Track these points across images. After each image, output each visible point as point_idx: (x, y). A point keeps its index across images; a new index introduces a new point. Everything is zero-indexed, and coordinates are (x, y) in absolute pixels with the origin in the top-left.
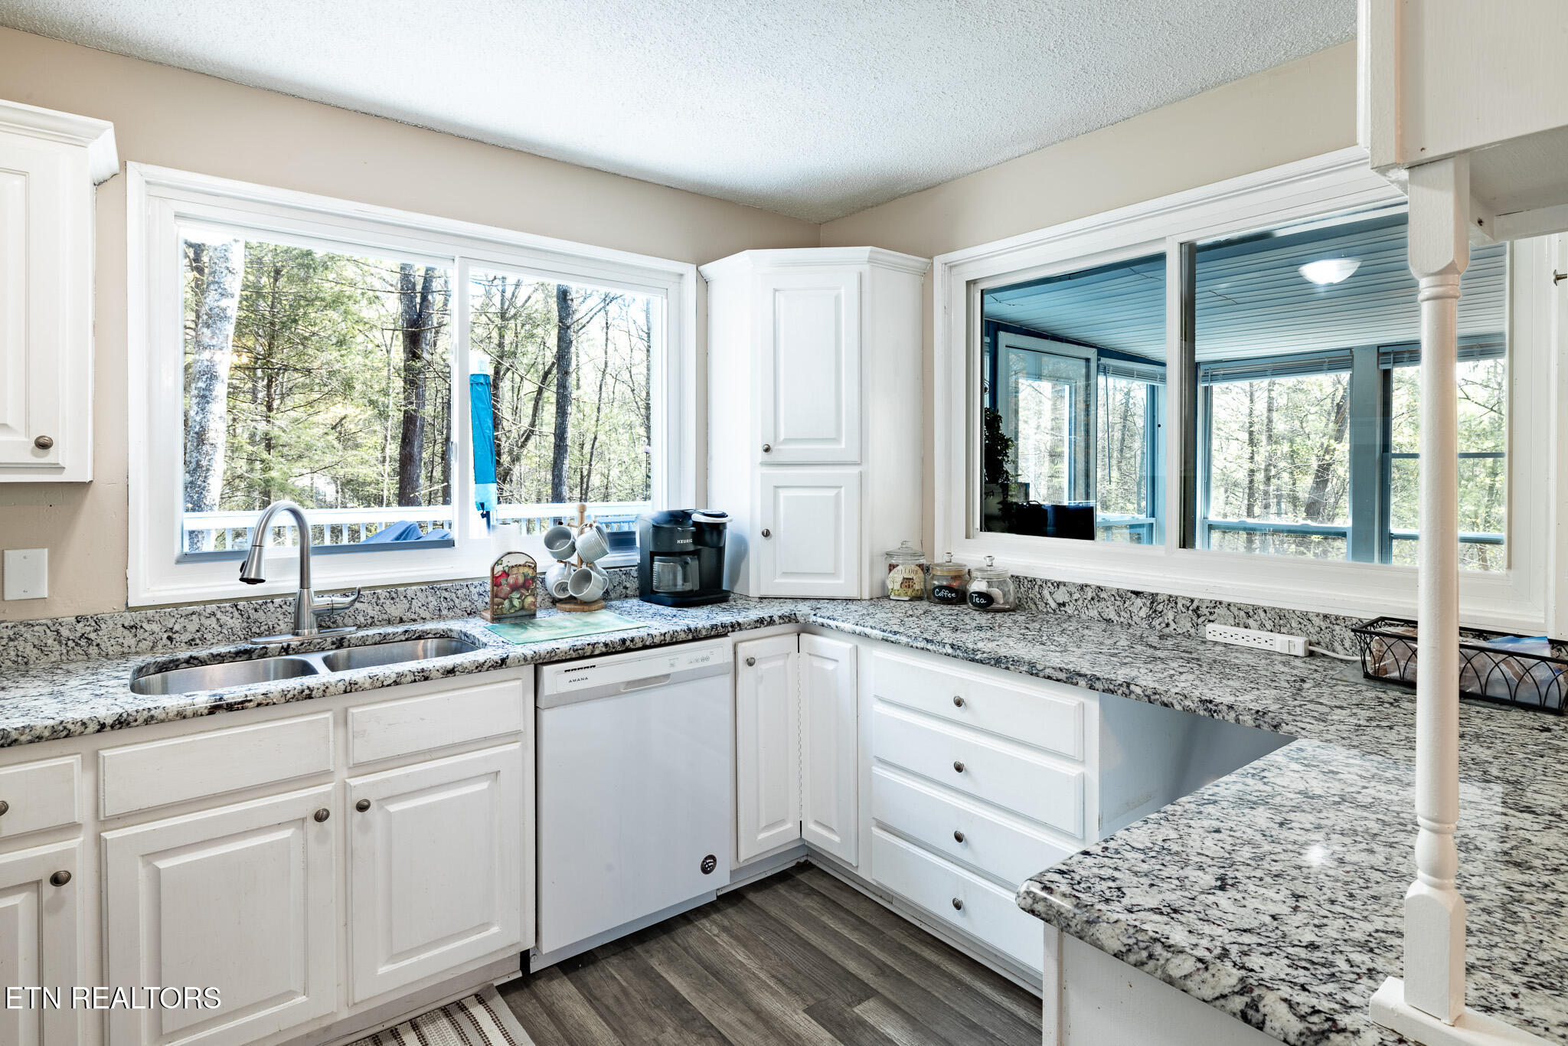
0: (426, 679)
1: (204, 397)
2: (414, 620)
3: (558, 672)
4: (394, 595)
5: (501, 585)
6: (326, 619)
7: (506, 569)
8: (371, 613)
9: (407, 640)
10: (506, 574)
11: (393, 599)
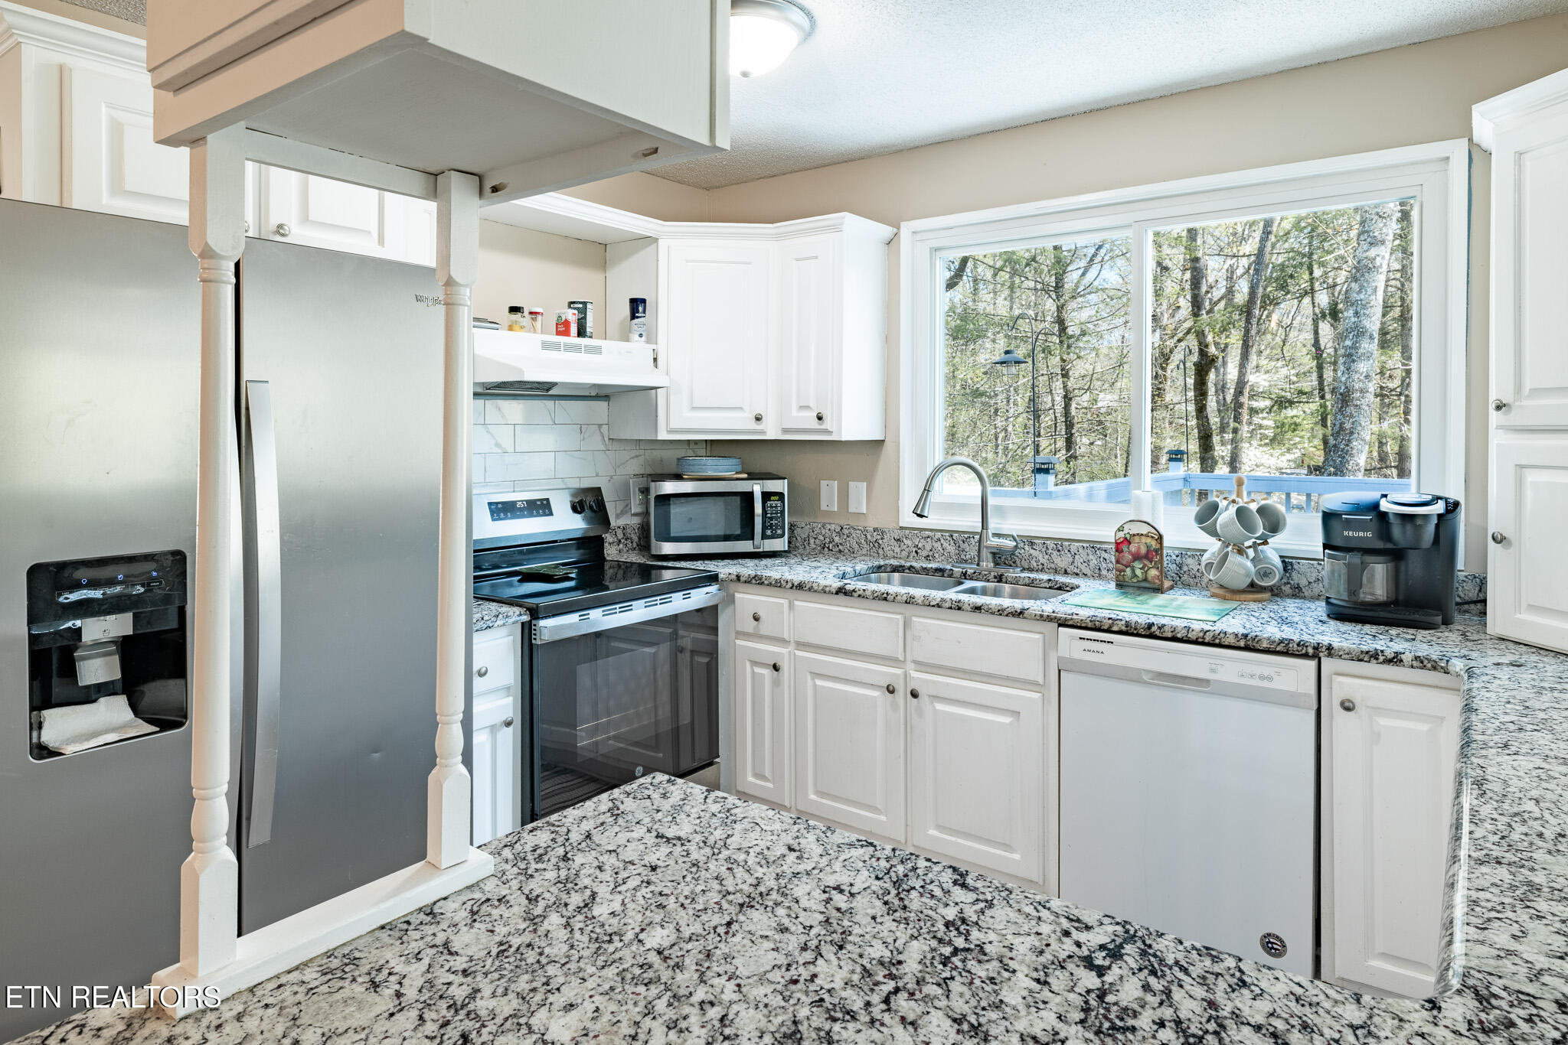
0: (959, 609)
1: (1350, 355)
2: (1077, 574)
3: (1072, 638)
4: (1060, 548)
5: (1122, 551)
6: (998, 556)
7: (1128, 536)
8: (1042, 561)
9: (1050, 588)
10: (1127, 541)
11: (1059, 551)
